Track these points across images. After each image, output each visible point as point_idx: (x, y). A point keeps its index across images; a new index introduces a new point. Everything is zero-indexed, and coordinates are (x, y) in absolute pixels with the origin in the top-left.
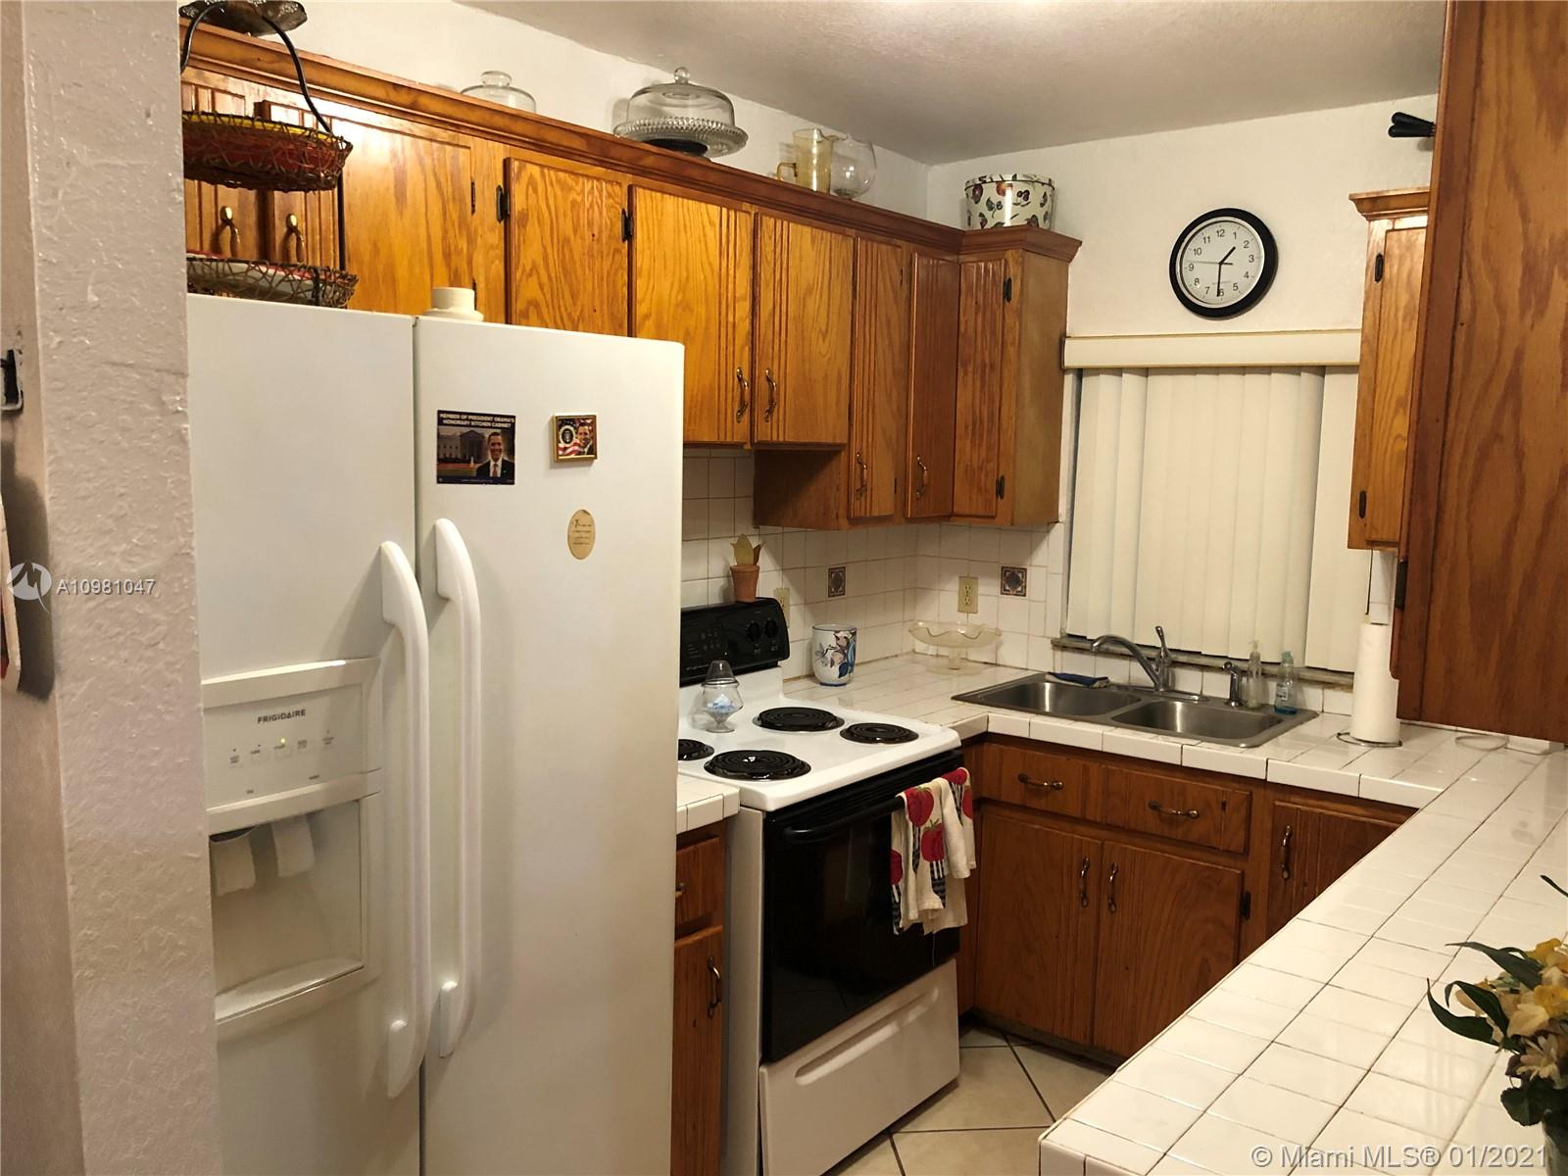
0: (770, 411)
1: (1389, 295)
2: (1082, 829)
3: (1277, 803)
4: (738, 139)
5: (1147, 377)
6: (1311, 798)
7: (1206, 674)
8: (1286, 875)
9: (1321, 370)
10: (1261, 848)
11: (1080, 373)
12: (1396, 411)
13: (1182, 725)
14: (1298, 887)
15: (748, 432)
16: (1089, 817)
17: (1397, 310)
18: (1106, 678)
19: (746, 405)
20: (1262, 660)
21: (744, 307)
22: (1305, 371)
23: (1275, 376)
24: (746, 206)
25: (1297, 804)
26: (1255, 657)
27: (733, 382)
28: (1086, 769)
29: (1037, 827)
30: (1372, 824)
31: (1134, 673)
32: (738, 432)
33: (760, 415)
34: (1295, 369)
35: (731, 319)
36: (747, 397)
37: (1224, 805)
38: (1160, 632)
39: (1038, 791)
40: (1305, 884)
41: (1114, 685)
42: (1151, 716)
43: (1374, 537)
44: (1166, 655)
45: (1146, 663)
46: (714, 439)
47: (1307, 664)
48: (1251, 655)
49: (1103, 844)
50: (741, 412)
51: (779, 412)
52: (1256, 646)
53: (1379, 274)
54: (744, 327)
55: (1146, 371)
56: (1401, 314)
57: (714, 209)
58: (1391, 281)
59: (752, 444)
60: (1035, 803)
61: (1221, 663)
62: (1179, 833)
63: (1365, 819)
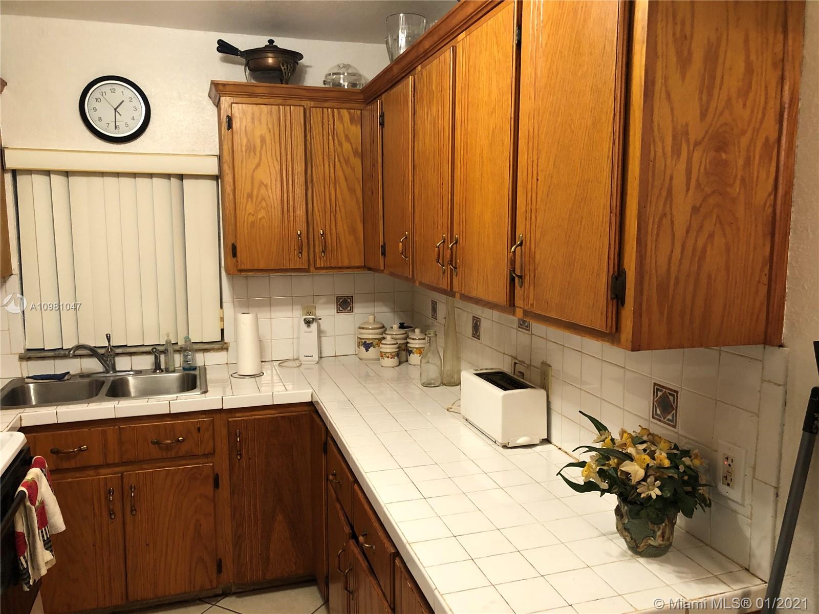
1: (236, 137)
2: (103, 471)
3: (230, 419)
5: (68, 177)
6: (245, 412)
7: (133, 357)
8: (239, 457)
9: (180, 177)
10: (223, 446)
11: (15, 173)
12: (247, 201)
13: (135, 391)
14: (246, 462)
16: (110, 462)
17: (241, 146)
18: (69, 372)
22: (173, 177)
23: (154, 179)
25: (239, 417)
29: (70, 480)
30: (281, 417)
31: (93, 365)
34: (168, 176)
37: (199, 429)
38: (109, 339)
39: (69, 456)
40: (250, 459)
41: (74, 376)
42: (118, 390)
43: (243, 267)
44: (111, 350)
45: (101, 358)
48: (166, 341)
49: (122, 475)
53: (230, 126)
55: (67, 174)
56: (244, 149)
58: (236, 131)
60: (66, 465)
62: (173, 454)
63: (276, 415)
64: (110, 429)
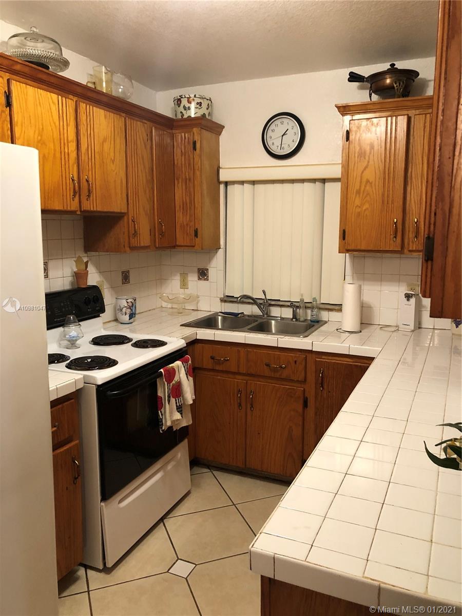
0: (89, 196)
1: (351, 146)
2: (238, 377)
3: (317, 359)
4: (66, 64)
5: (254, 185)
6: (329, 356)
7: (282, 308)
8: (321, 389)
9: (324, 181)
10: (311, 378)
11: (226, 184)
12: (356, 196)
13: (275, 330)
14: (326, 394)
15: (78, 206)
16: (241, 372)
17: (355, 153)
18: (243, 313)
19: (77, 192)
20: (305, 301)
21: (73, 146)
22: (318, 182)
23: (306, 184)
24: (71, 96)
25: (325, 359)
26: (302, 300)
27: (69, 181)
28: (239, 351)
29: (219, 377)
30: (355, 365)
31: (254, 310)
32: (74, 206)
33: (84, 198)
34: (313, 181)
35: (66, 151)
36: (77, 188)
37: (296, 362)
38: (264, 292)
39: (219, 362)
40: (329, 392)
41: (246, 315)
42: (262, 327)
43: (349, 248)
44: (267, 302)
45: (259, 306)
46: (61, 208)
47: (322, 302)
49: (247, 383)
50: (74, 195)
51: (93, 196)
52: (302, 296)
53: (348, 139)
54: (73, 155)
55: (254, 183)
56: (356, 155)
57: (54, 96)
58: (352, 142)
59: (81, 211)
60: (217, 368)
61: (289, 304)
62: (277, 375)
63: (351, 363)
64: (242, 350)
